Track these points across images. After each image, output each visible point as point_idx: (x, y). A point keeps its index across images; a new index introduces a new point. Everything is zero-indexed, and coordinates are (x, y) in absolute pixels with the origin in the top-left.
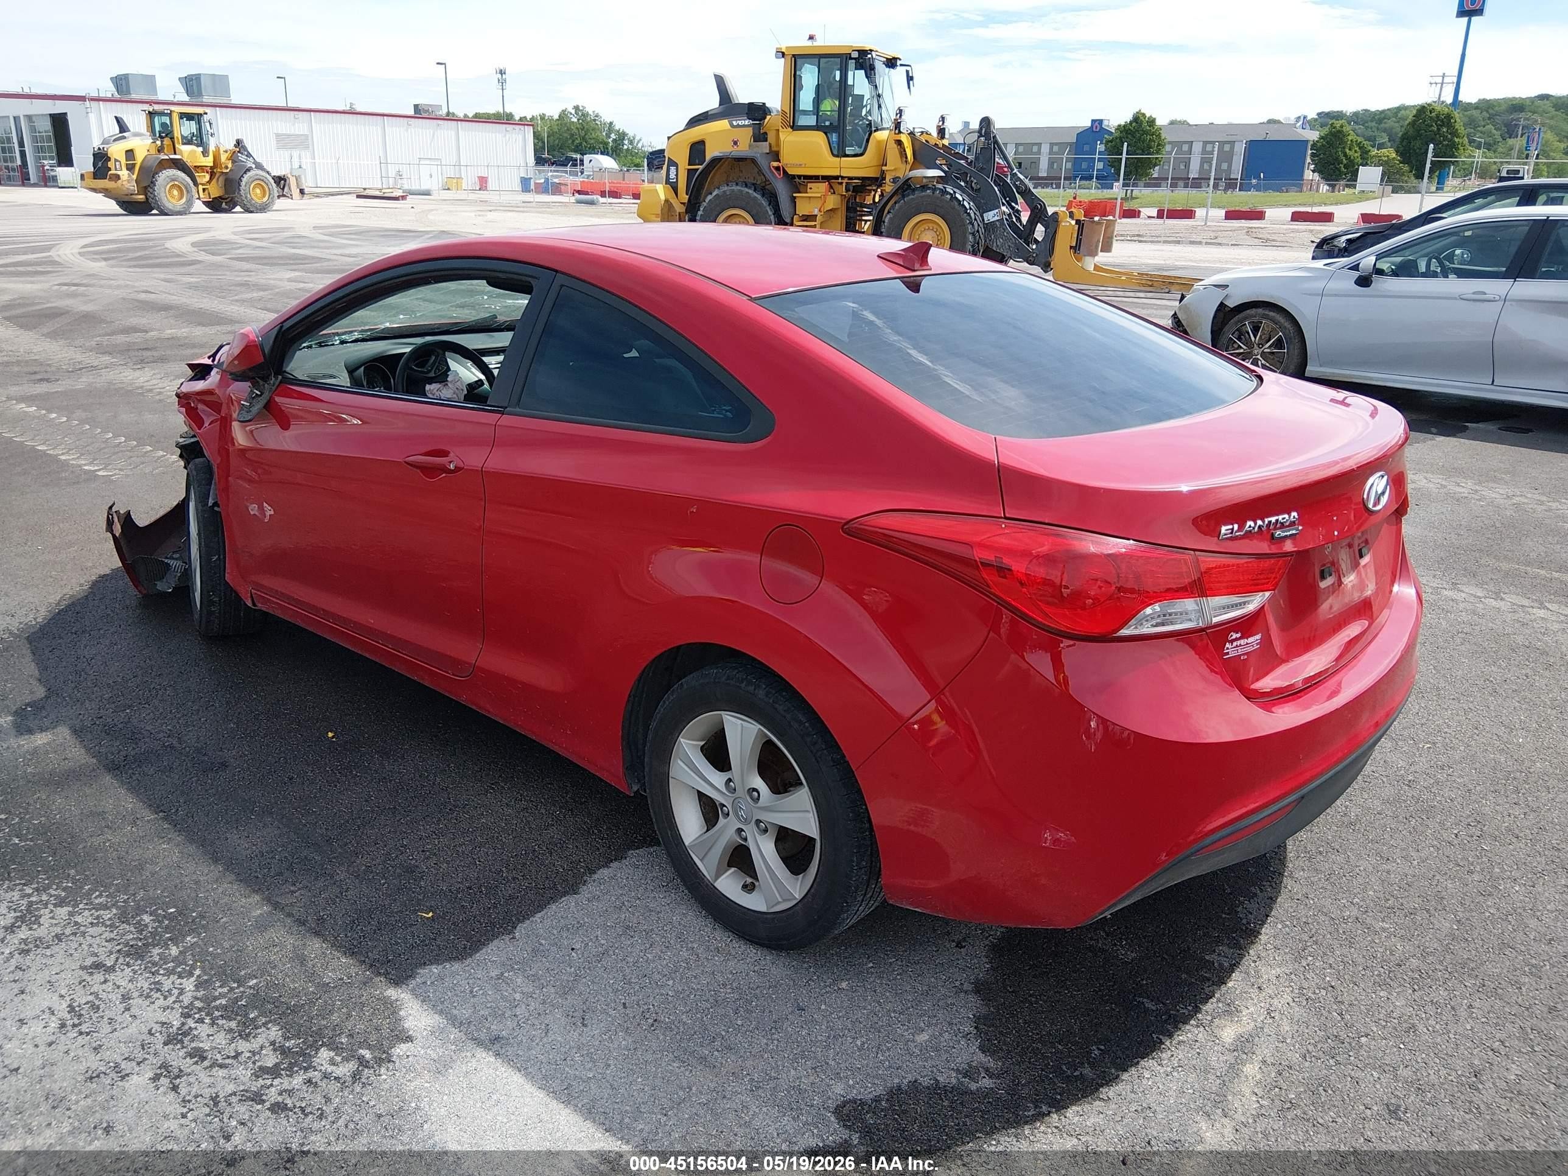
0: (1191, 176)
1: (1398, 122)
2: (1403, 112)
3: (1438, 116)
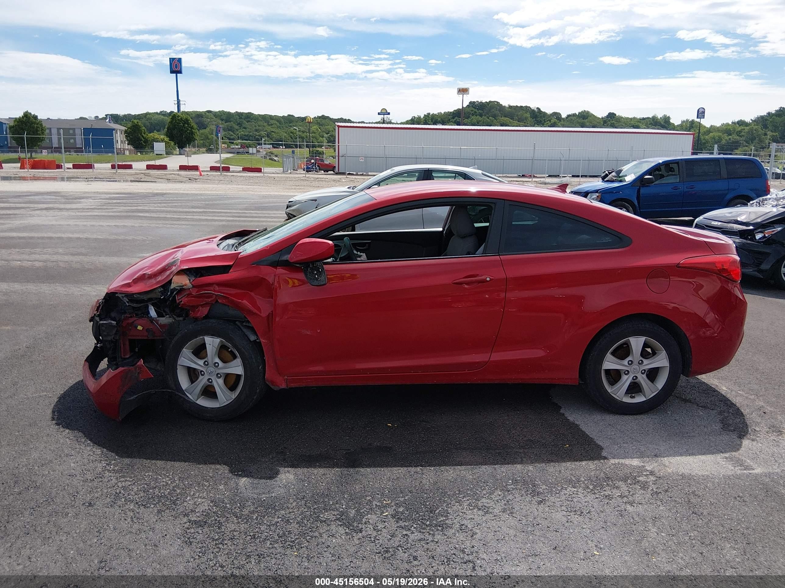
0: (54, 146)
1: (147, 120)
2: (148, 116)
3: (181, 119)
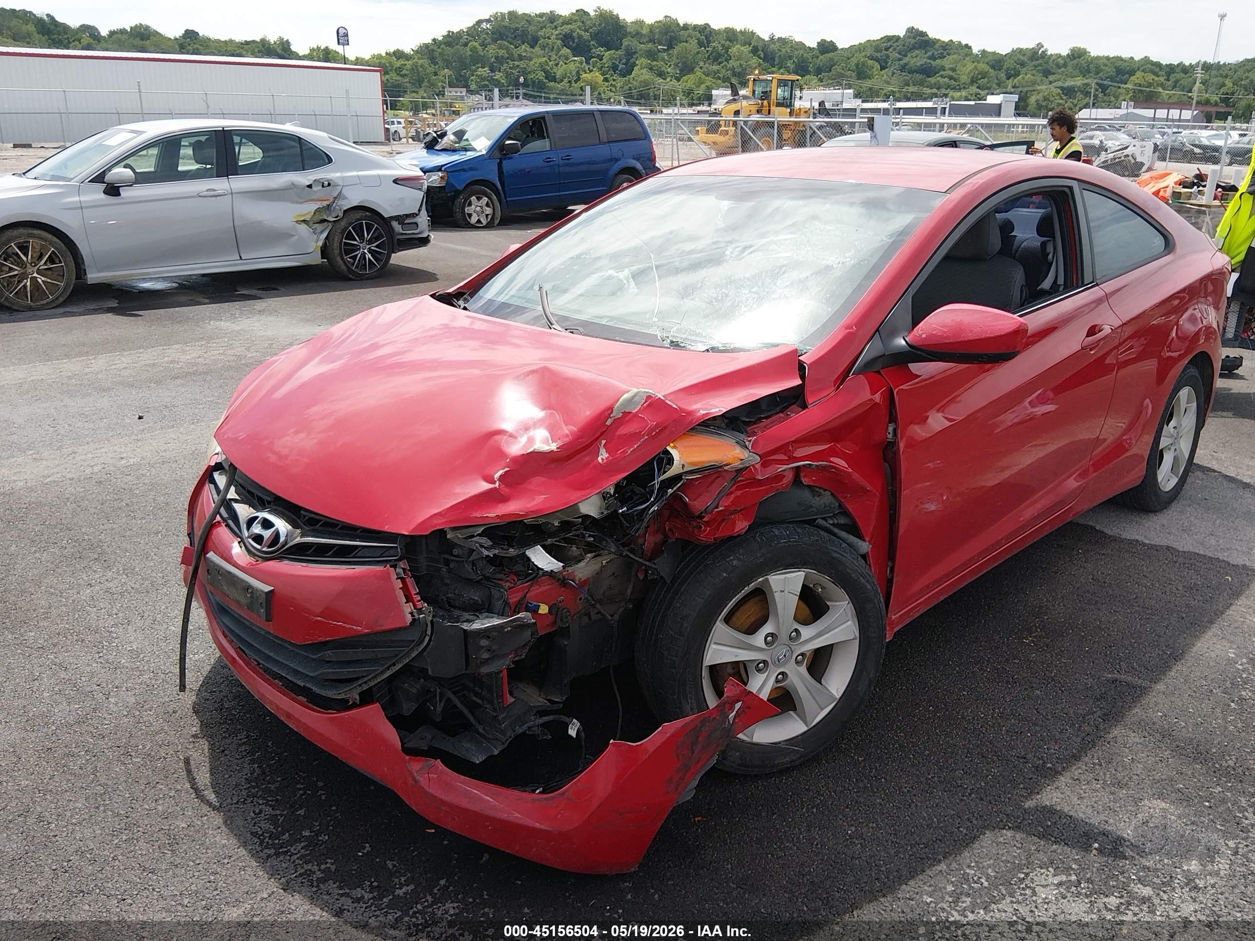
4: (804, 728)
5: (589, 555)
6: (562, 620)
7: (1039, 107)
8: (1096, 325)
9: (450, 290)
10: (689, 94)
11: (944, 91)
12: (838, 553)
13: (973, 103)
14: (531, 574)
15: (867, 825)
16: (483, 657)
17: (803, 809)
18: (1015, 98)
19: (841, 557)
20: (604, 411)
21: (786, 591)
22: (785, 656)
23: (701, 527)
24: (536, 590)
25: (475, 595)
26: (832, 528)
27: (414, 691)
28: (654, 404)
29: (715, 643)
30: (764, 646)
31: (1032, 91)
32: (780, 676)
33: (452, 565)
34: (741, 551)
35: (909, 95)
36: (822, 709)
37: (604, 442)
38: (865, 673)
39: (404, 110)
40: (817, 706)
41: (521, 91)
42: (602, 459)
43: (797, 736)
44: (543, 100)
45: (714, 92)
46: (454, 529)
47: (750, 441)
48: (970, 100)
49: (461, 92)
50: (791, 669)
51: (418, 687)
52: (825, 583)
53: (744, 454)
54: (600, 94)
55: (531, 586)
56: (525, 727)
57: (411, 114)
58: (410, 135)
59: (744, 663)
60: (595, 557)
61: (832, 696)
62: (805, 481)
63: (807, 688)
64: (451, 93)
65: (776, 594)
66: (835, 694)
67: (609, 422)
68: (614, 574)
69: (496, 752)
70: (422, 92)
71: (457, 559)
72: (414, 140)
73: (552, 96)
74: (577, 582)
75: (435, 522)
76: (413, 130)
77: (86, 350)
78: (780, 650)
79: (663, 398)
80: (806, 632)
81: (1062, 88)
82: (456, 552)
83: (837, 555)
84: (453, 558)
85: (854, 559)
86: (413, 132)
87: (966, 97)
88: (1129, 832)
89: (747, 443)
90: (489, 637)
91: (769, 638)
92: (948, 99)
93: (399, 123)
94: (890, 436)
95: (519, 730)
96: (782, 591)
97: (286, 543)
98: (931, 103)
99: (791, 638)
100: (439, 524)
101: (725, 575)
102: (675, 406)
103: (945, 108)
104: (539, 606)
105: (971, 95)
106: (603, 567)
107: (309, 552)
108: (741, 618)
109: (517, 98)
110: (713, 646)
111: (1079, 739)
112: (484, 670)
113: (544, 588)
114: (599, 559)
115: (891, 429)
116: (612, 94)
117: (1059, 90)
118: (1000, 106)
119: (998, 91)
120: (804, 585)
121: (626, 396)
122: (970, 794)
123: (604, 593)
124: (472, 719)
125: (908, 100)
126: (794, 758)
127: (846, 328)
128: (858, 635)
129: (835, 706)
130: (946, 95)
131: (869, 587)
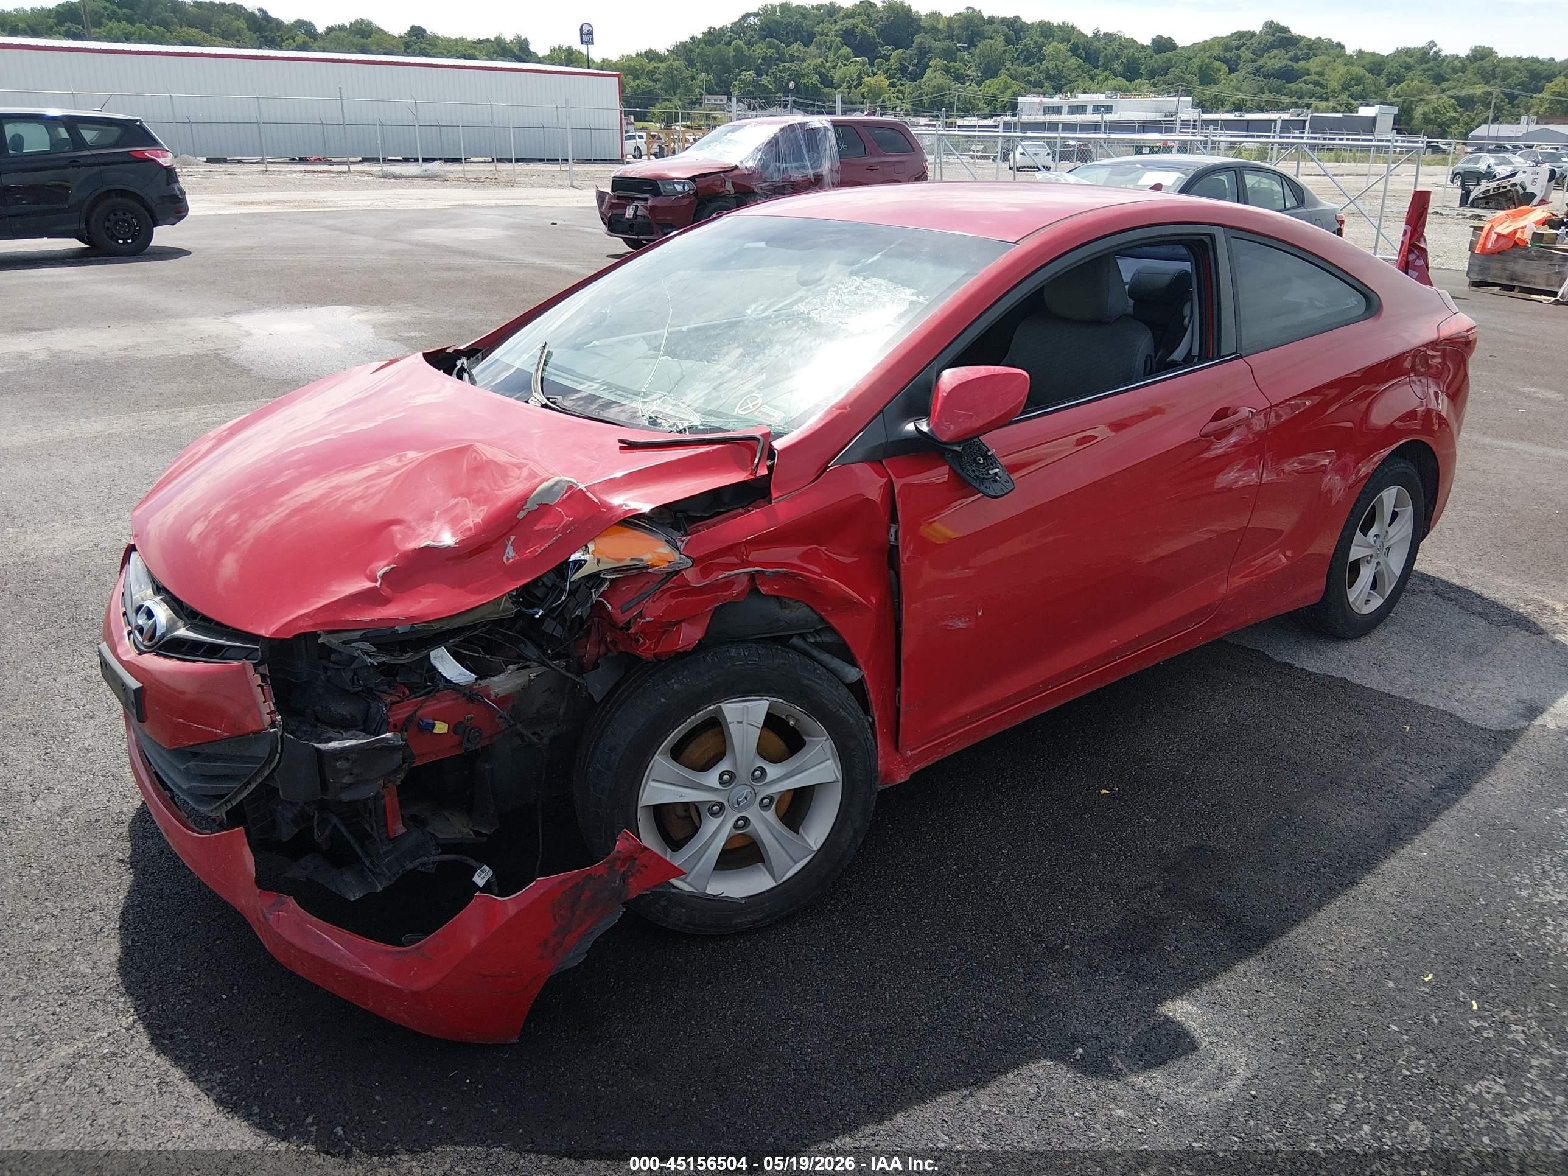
4: (774, 884)
5: (511, 667)
6: (468, 741)
7: (1426, 120)
8: (1230, 408)
9: (462, 347)
10: (991, 101)
11: (1307, 100)
12: (809, 679)
13: (1340, 115)
14: (430, 686)
15: (813, 1004)
16: (344, 781)
17: (746, 979)
18: (1395, 110)
19: (814, 684)
20: (516, 502)
21: (745, 723)
22: (746, 798)
23: (639, 640)
24: (433, 705)
25: (343, 709)
26: (808, 648)
27: (290, 815)
28: (575, 497)
29: (653, 780)
30: (717, 785)
31: (1418, 101)
32: (741, 822)
33: (329, 673)
34: (685, 673)
35: (1263, 104)
36: (795, 862)
37: (512, 538)
38: (849, 822)
39: (656, 122)
40: (788, 858)
41: (791, 99)
42: (508, 559)
43: (764, 892)
44: (816, 109)
45: (1020, 99)
46: (330, 632)
47: (682, 541)
48: (1338, 112)
49: (721, 100)
50: (753, 813)
51: (295, 811)
52: (795, 714)
53: (676, 556)
54: (884, 101)
55: (425, 701)
56: (417, 862)
57: (663, 126)
58: (652, 151)
59: (695, 805)
60: (519, 669)
61: (808, 848)
62: (763, 590)
63: (774, 836)
64: (709, 101)
65: (731, 726)
66: (812, 844)
67: (521, 515)
68: (549, 689)
69: (380, 889)
70: (676, 101)
71: (336, 666)
72: (657, 158)
73: (827, 104)
74: (493, 698)
75: (301, 623)
76: (656, 146)
77: (182, 399)
78: (740, 791)
79: (584, 489)
80: (773, 771)
81: (1457, 98)
82: (333, 658)
83: (809, 682)
84: (331, 665)
85: (832, 687)
86: (655, 148)
87: (1334, 108)
88: (1130, 1037)
89: (679, 544)
90: (348, 759)
91: (726, 777)
92: (1309, 111)
93: (641, 137)
94: (892, 539)
95: (409, 866)
96: (739, 722)
97: (163, 635)
98: (1289, 115)
99: (754, 778)
100: (305, 627)
101: (663, 700)
102: (596, 500)
103: (1305, 121)
104: (435, 724)
105: (1341, 105)
106: (530, 681)
107: (184, 649)
108: (695, 751)
109: (785, 106)
110: (652, 783)
111: (1119, 918)
112: (346, 797)
113: (444, 704)
114: (526, 671)
115: (892, 531)
116: (899, 102)
117: (1453, 101)
118: (1373, 120)
119: (1374, 101)
120: (768, 714)
121: (545, 485)
122: (953, 976)
123: (538, 710)
124: (358, 850)
125: (1261, 110)
126: (758, 918)
127: (839, 408)
128: (840, 778)
129: (810, 861)
130: (1308, 106)
131: (851, 721)
